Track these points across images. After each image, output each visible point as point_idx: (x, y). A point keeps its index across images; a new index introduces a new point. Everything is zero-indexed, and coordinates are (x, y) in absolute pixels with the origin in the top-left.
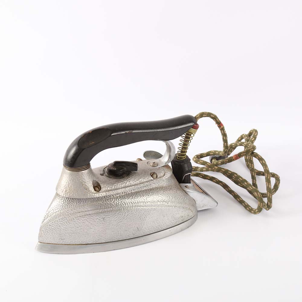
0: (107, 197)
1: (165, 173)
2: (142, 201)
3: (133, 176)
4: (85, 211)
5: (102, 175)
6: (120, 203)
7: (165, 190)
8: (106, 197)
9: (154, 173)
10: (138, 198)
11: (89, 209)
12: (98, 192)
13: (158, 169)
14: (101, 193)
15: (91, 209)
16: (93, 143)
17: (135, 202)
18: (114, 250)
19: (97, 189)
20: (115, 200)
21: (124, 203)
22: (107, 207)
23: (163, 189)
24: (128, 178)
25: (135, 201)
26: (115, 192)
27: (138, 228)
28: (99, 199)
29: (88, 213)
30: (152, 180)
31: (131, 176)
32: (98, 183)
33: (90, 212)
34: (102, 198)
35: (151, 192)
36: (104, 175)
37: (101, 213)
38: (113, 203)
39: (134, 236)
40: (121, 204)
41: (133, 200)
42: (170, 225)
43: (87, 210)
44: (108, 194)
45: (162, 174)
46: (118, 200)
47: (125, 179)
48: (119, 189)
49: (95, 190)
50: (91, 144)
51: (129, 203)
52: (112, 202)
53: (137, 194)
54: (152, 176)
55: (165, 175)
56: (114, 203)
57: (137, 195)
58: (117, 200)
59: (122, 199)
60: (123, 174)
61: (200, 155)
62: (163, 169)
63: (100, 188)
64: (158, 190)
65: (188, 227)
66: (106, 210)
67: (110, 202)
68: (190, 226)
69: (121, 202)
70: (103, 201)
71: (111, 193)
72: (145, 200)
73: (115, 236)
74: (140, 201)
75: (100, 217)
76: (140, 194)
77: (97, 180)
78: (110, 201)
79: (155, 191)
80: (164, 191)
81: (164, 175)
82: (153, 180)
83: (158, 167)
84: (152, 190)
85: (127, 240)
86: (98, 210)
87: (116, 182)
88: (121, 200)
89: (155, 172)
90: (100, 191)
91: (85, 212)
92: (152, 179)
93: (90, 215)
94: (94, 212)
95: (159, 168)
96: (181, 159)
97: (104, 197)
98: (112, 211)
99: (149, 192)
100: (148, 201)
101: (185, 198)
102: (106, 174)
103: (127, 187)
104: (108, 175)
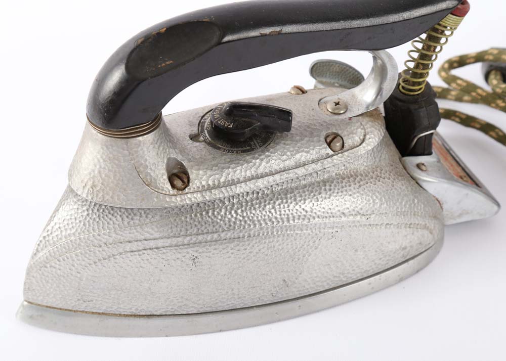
0: (205, 204)
1: (365, 136)
2: (299, 214)
3: (278, 147)
4: (146, 240)
5: (194, 138)
6: (240, 221)
7: (362, 183)
8: (202, 205)
9: (336, 136)
10: (288, 206)
11: (157, 235)
12: (180, 192)
13: (348, 124)
14: (189, 195)
15: (161, 235)
16: (168, 63)
17: (282, 219)
18: (221, 331)
19: (178, 183)
20: (225, 214)
21: (250, 220)
22: (205, 231)
23: (358, 179)
24: (263, 152)
25: (280, 215)
26: (228, 191)
27: (284, 281)
28: (182, 210)
29: (152, 244)
30: (328, 156)
31: (272, 144)
32: (182, 165)
33: (160, 243)
34: (191, 207)
35: (325, 190)
36: (202, 138)
37: (188, 245)
38: (221, 220)
39: (275, 298)
40: (243, 223)
41: (274, 214)
42: (372, 271)
43: (152, 237)
44: (208, 196)
45: (357, 139)
46: (236, 212)
47: (257, 156)
48: (239, 182)
49: (173, 186)
50: (163, 65)
51: (264, 220)
52: (220, 217)
53: (286, 194)
54: (329, 144)
55: (367, 141)
56: (224, 221)
57: (286, 198)
58: (233, 212)
59: (246, 209)
60: (251, 139)
61: (457, 59)
62: (361, 124)
63: (186, 181)
64: (344, 184)
65: (418, 271)
66: (200, 237)
67: (212, 219)
68: (422, 269)
69: (244, 217)
70: (193, 216)
71: (217, 194)
72: (306, 212)
73: (225, 300)
74: (295, 214)
75: (184, 255)
76: (295, 196)
77: (180, 158)
78: (213, 214)
79: (335, 186)
80: (360, 186)
81: (363, 141)
82: (332, 156)
83: (349, 115)
84: (327, 184)
85: (255, 308)
86: (180, 239)
87: (231, 162)
88: (242, 211)
89: (340, 132)
90: (186, 189)
91: (146, 242)
92: (331, 152)
93: (157, 248)
94: (168, 242)
95: (350, 119)
96: (412, 93)
97: (198, 204)
98: (216, 241)
99: (321, 189)
100: (314, 215)
101: (416, 201)
102: (206, 136)
103: (259, 178)
104: (210, 139)
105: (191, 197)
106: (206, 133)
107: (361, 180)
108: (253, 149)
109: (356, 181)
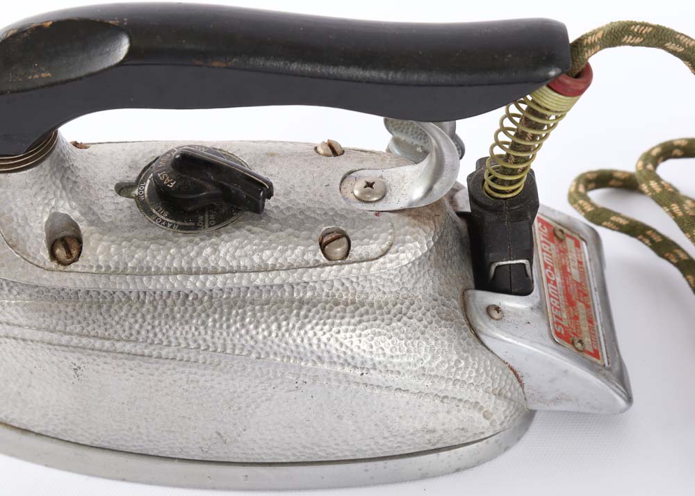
0: (99, 293)
1: (391, 245)
2: (244, 342)
3: (237, 233)
4: (8, 324)
5: (122, 189)
6: (148, 331)
7: (365, 318)
8: (92, 293)
9: (343, 235)
10: (228, 327)
11: (22, 321)
12: (61, 267)
13: (369, 221)
14: (72, 275)
15: (29, 322)
16: (43, 75)
17: (214, 343)
18: (124, 480)
19: (60, 252)
20: (127, 315)
21: (164, 334)
22: (92, 333)
23: (362, 310)
24: (210, 236)
25: (213, 337)
26: (135, 283)
27: (219, 434)
28: (62, 294)
29: (16, 331)
30: (317, 265)
31: (229, 227)
32: (77, 227)
33: (28, 333)
34: (77, 293)
35: (298, 315)
36: (136, 192)
37: (67, 346)
38: (118, 323)
39: (207, 455)
40: (151, 335)
41: (203, 332)
42: (371, 452)
43: (16, 322)
44: (102, 283)
45: (374, 248)
46: (143, 316)
47: (197, 239)
48: (158, 273)
49: (53, 256)
50: (37, 76)
51: (186, 339)
52: (117, 318)
53: (231, 308)
54: (323, 246)
55: (389, 256)
56: (122, 326)
57: (230, 314)
58: (139, 315)
59: (160, 315)
60: (202, 211)
62: (392, 226)
63: (74, 252)
64: (332, 313)
65: (458, 470)
66: (84, 341)
67: (105, 319)
68: (466, 468)
69: (153, 327)
70: (77, 307)
71: (119, 285)
72: (256, 342)
73: (128, 439)
74: (236, 341)
75: (61, 359)
76: (245, 313)
77: (75, 215)
78: (108, 311)
79: (318, 312)
80: (360, 322)
81: (385, 253)
82: (325, 265)
83: (380, 207)
84: (305, 307)
85: (176, 462)
86: (55, 336)
87: (155, 239)
88: (153, 317)
89: (349, 232)
90: (72, 265)
91: (8, 327)
92: (323, 260)
93: (24, 340)
94: (39, 335)
95: (378, 213)
96: (497, 195)
97: (88, 292)
98: (107, 351)
99: (291, 312)
100: (268, 349)
101: (463, 364)
102: (143, 190)
103: (192, 274)
104: (146, 196)
105: (75, 278)
106: (147, 185)
107: (367, 313)
108: (196, 228)
109: (357, 313)
